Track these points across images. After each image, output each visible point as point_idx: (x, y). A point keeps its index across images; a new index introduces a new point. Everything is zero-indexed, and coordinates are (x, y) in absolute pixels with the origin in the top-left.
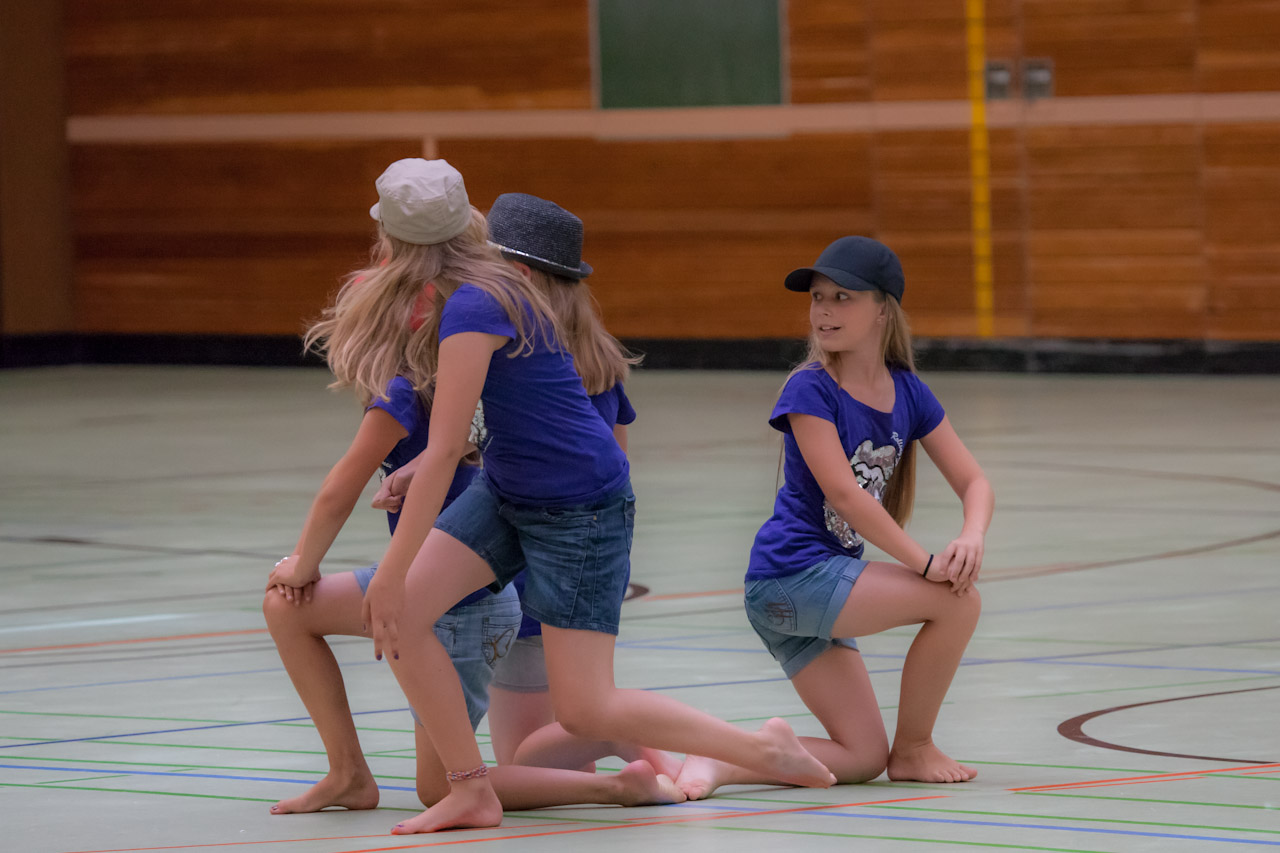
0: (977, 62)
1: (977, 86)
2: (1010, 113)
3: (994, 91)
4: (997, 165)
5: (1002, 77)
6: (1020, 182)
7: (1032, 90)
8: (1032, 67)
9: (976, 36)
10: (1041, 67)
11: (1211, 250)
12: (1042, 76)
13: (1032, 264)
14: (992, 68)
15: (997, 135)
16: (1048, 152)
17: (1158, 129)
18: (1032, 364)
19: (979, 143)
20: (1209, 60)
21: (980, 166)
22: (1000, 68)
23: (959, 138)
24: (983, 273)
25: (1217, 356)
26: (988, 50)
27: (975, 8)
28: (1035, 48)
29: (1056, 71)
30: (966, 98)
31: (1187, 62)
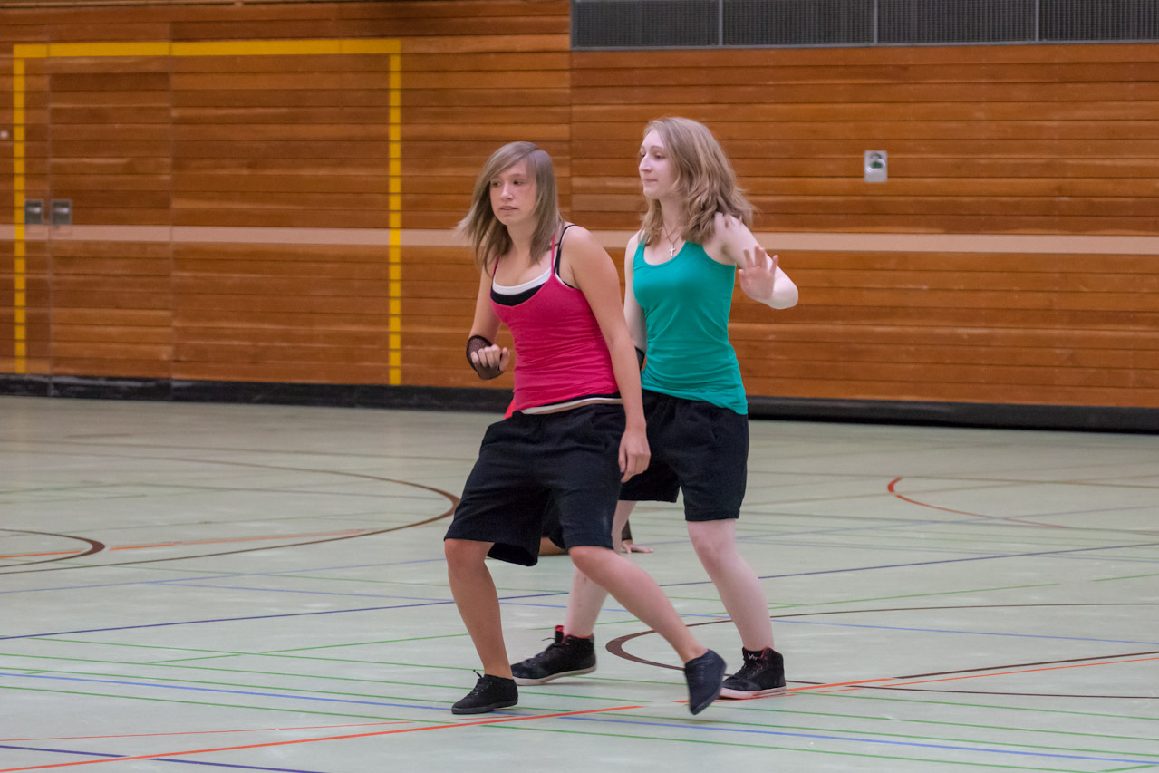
0: (20, 200)
1: (20, 215)
2: (40, 232)
3: (31, 219)
4: (31, 265)
5: (37, 210)
6: (48, 276)
7: (58, 219)
8: (56, 205)
9: (19, 183)
10: (64, 205)
11: (177, 323)
12: (65, 210)
13: (53, 328)
14: (29, 205)
15: (32, 246)
16: (67, 258)
17: (143, 245)
18: (53, 392)
19: (20, 250)
20: (178, 204)
21: (20, 266)
22: (37, 205)
23: (8, 247)
24: (20, 333)
25: (178, 389)
26: (28, 193)
27: (19, 167)
28: (60, 193)
29: (74, 208)
30: (12, 223)
31: (165, 205)
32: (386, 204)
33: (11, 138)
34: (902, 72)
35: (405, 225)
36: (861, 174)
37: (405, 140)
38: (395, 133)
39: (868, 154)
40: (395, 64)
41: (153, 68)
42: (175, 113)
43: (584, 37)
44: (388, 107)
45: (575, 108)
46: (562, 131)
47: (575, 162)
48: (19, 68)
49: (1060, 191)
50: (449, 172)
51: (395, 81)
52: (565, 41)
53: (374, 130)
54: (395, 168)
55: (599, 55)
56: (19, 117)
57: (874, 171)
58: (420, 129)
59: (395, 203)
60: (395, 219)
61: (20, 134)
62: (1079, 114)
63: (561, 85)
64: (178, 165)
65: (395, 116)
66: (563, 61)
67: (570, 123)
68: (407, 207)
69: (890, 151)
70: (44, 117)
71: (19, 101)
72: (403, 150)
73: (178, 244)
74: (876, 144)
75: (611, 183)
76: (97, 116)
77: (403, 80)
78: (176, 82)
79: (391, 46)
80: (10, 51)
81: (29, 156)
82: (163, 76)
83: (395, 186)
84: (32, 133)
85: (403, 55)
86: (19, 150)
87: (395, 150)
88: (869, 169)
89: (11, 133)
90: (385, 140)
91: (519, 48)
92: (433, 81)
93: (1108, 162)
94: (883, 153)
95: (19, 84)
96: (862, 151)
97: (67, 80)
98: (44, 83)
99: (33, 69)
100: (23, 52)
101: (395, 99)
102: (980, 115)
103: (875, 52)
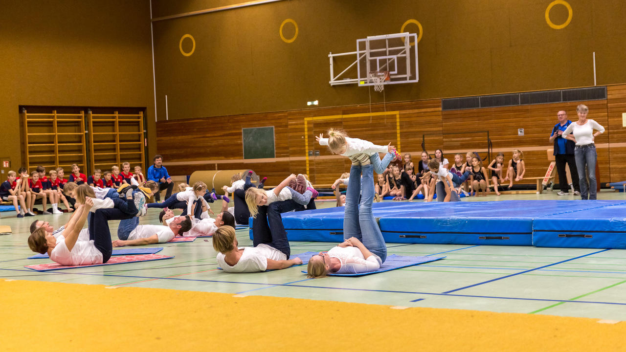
0: (307, 151)
1: (307, 154)
2: (312, 158)
3: (310, 155)
4: (310, 165)
5: (311, 153)
6: (314, 167)
7: (316, 155)
9: (307, 147)
12: (318, 153)
13: (316, 178)
14: (309, 152)
15: (310, 161)
16: (319, 163)
17: (337, 159)
19: (307, 162)
21: (308, 165)
23: (305, 161)
26: (309, 150)
27: (307, 144)
28: (317, 149)
29: (320, 152)
30: (305, 156)
33: (304, 138)
34: (527, 111)
36: (518, 134)
37: (401, 133)
38: (398, 131)
39: (519, 129)
40: (398, 116)
41: (338, 121)
43: (444, 108)
44: (396, 126)
45: (444, 124)
46: (441, 129)
47: (444, 135)
48: (306, 123)
50: (412, 139)
51: (398, 120)
52: (440, 109)
53: (393, 131)
55: (449, 111)
56: (306, 133)
57: (521, 133)
58: (405, 130)
59: (399, 146)
61: (306, 137)
63: (440, 118)
65: (398, 128)
66: (440, 113)
67: (442, 127)
68: (401, 147)
69: (524, 129)
71: (306, 130)
72: (400, 135)
74: (521, 127)
75: (453, 139)
77: (400, 120)
78: (344, 123)
79: (397, 113)
80: (304, 119)
81: (309, 141)
82: (341, 122)
83: (399, 143)
84: (309, 137)
85: (400, 114)
86: (306, 140)
87: (398, 135)
88: (519, 133)
89: (304, 137)
90: (396, 133)
91: (429, 111)
92: (407, 120)
94: (523, 129)
95: (306, 126)
96: (518, 129)
97: (317, 125)
98: (312, 126)
99: (309, 123)
100: (307, 119)
101: (398, 124)
102: (547, 119)
103: (520, 107)
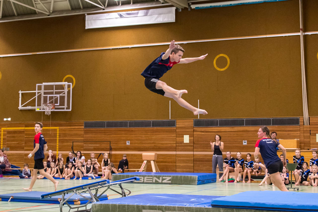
7: (7, 150)
8: (7, 148)
9: (2, 145)
10: (9, 148)
17: (20, 153)
20: (25, 148)
26: (3, 147)
27: (2, 143)
28: (8, 147)
29: (10, 149)
31: (23, 148)
32: (56, 148)
34: (132, 131)
35: (59, 151)
38: (58, 139)
40: (58, 130)
41: (22, 131)
42: (25, 136)
43: (85, 126)
46: (83, 138)
47: (84, 142)
48: (2, 131)
49: (155, 146)
50: (66, 144)
52: (83, 127)
53: (55, 138)
54: (58, 143)
55: (88, 129)
56: (2, 137)
57: (128, 143)
58: (61, 138)
59: (57, 148)
60: (57, 150)
61: (2, 139)
62: (157, 136)
63: (83, 133)
64: (25, 143)
65: (58, 137)
66: (83, 129)
67: (84, 137)
68: (59, 148)
69: (130, 141)
70: (6, 137)
73: (25, 153)
74: (128, 140)
75: (90, 145)
76: (13, 137)
77: (59, 132)
78: (26, 132)
79: (57, 128)
80: (1, 128)
82: (24, 132)
83: (58, 146)
84: (4, 139)
86: (2, 141)
87: (58, 141)
88: (127, 143)
90: (56, 140)
92: (63, 132)
93: (162, 142)
95: (2, 133)
96: (126, 141)
97: (9, 132)
98: (6, 133)
99: (4, 131)
100: (3, 129)
101: (58, 134)
102: (143, 136)
103: (128, 128)
